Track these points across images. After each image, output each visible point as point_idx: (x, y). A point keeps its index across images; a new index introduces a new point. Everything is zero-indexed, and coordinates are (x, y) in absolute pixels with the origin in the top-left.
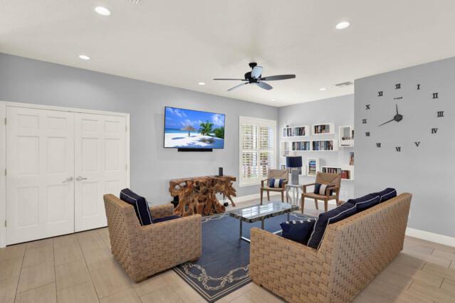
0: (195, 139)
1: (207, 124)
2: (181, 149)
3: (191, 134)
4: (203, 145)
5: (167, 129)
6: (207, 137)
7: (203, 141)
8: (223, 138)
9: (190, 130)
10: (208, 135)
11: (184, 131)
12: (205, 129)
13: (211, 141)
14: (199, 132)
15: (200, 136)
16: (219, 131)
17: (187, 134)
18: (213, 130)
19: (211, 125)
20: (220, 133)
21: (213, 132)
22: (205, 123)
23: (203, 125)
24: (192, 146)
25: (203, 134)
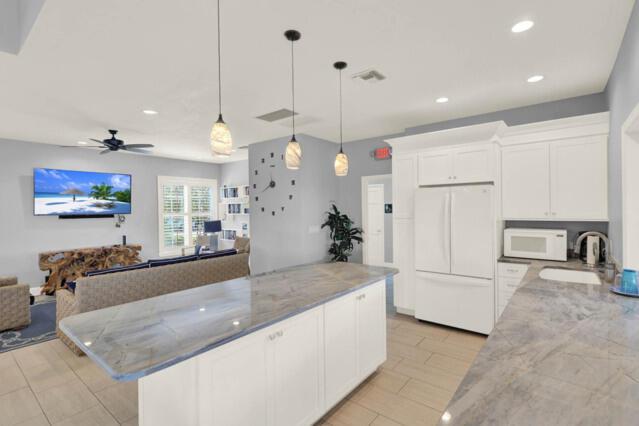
0: (86, 204)
1: (103, 187)
2: (63, 216)
3: (78, 199)
4: (98, 210)
5: (38, 193)
6: (103, 202)
7: (99, 206)
8: (130, 202)
9: (76, 193)
10: (104, 198)
11: (68, 195)
12: (99, 193)
13: (110, 206)
14: (90, 195)
15: (92, 200)
16: (122, 194)
17: (72, 199)
18: (112, 193)
19: (109, 188)
20: (126, 197)
21: (114, 195)
22: (99, 185)
23: (96, 187)
24: (82, 212)
25: (97, 198)
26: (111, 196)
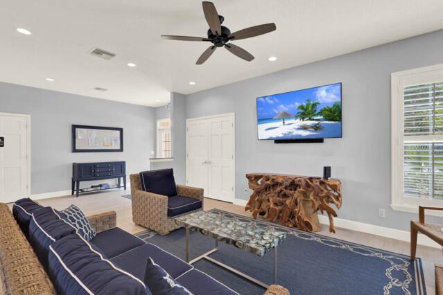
0: (293, 127)
1: (308, 105)
2: (278, 141)
3: (287, 122)
6: (309, 123)
7: (304, 128)
8: (340, 120)
9: (285, 116)
10: (310, 119)
11: (278, 119)
12: (305, 113)
13: (316, 128)
14: (296, 117)
15: (299, 122)
16: (330, 110)
17: (281, 123)
18: (318, 111)
19: (314, 105)
20: (335, 114)
21: (320, 114)
22: (304, 104)
23: (302, 107)
24: (289, 137)
25: (303, 119)
26: (317, 115)
